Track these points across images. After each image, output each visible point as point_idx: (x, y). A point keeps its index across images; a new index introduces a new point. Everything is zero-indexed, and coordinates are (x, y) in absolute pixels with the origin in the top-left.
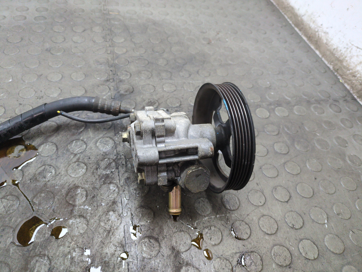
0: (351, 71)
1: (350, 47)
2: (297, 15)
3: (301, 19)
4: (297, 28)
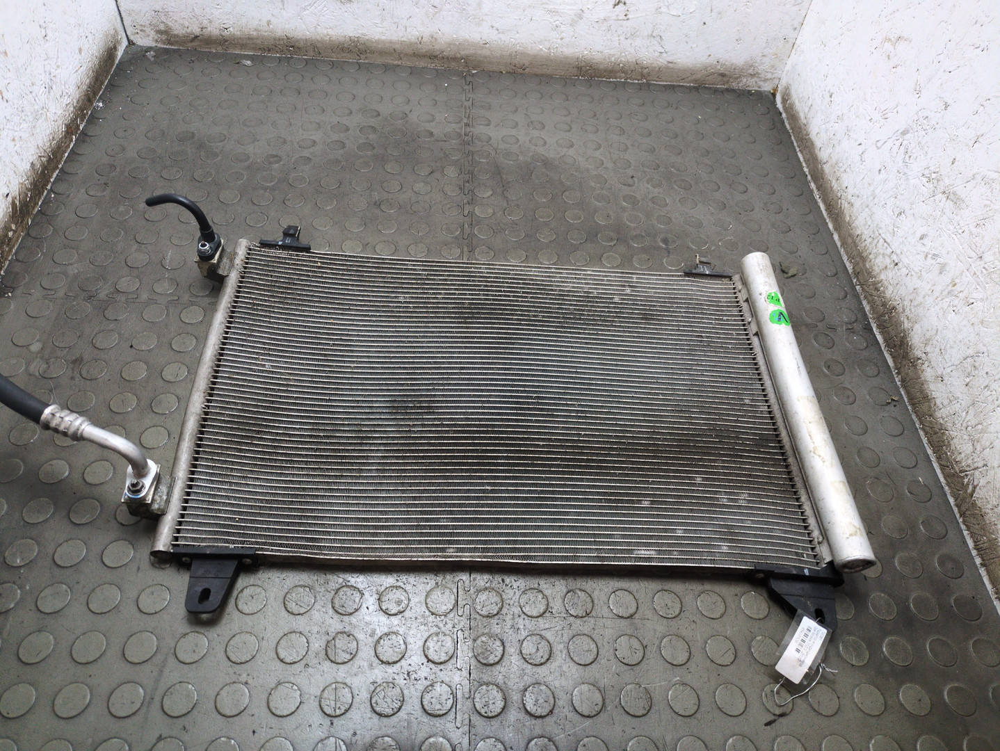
0: (873, 280)
2: (817, 159)
3: (822, 168)
4: (815, 184)
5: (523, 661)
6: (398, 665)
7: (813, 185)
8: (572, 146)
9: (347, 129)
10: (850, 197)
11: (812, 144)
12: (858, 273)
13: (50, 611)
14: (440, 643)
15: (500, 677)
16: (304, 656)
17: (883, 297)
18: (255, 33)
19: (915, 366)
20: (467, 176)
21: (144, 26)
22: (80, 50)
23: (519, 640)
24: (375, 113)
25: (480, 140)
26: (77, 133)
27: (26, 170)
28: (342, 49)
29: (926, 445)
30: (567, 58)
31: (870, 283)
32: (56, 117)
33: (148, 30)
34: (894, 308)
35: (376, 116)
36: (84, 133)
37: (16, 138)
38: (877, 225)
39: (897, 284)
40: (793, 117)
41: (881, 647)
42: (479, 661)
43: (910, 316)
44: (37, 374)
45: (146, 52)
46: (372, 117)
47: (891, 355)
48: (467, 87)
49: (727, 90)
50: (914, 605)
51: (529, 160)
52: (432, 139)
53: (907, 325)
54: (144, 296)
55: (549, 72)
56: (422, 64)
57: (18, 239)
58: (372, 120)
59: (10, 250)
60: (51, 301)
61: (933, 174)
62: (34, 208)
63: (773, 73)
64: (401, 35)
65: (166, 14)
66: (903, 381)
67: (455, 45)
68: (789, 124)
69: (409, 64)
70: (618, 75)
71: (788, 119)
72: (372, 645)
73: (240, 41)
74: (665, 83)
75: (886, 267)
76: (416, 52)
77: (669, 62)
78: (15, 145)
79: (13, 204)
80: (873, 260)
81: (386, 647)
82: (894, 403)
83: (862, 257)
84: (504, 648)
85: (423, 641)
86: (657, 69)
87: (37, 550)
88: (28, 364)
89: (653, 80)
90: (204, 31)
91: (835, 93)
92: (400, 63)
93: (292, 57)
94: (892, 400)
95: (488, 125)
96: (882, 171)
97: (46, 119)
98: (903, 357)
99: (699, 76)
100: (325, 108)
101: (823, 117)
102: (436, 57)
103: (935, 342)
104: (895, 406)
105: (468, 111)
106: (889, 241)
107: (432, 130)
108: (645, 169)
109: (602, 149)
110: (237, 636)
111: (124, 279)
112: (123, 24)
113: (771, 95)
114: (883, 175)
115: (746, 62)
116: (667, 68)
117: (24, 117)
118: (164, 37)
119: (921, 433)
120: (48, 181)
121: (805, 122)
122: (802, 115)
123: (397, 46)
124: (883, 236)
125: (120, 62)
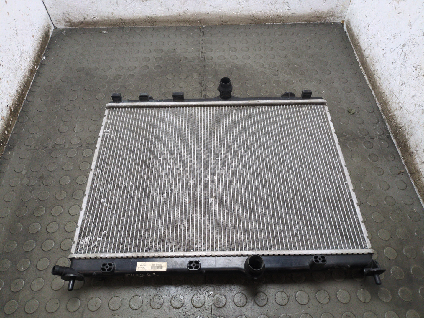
0: (391, 114)
1: (392, 94)
2: (363, 56)
3: (366, 60)
4: (363, 67)
5: (235, 305)
6: (181, 308)
7: (361, 68)
8: (249, 58)
9: (149, 60)
10: (379, 74)
11: (361, 48)
12: (384, 110)
13: (36, 290)
14: (198, 298)
15: (225, 313)
16: (141, 306)
17: (396, 123)
18: (107, 18)
19: (411, 156)
20: (203, 77)
21: (60, 20)
22: (33, 36)
23: (233, 296)
24: (161, 51)
25: (208, 59)
26: (35, 72)
27: (14, 94)
28: (145, 22)
29: (417, 193)
30: (245, 16)
31: (389, 116)
32: (25, 68)
33: (62, 21)
34: (401, 128)
35: (162, 52)
36: (38, 72)
37: (8, 81)
38: (392, 88)
39: (402, 117)
40: (352, 35)
41: (397, 293)
42: (216, 306)
43: (409, 133)
44: (25, 185)
45: (62, 31)
46: (160, 53)
47: (400, 149)
48: (201, 34)
49: (320, 24)
50: (412, 272)
51: (230, 67)
52: (187, 61)
53: (407, 137)
54: (67, 146)
55: (238, 23)
56: (181, 25)
57: (14, 123)
58: (160, 54)
59: (11, 129)
60: (29, 151)
61: (418, 66)
62: (19, 109)
63: (342, 14)
64: (170, 13)
65: (69, 14)
66: (406, 162)
67: (195, 15)
68: (350, 38)
69: (175, 25)
70: (270, 21)
71: (349, 35)
72: (170, 300)
73: (101, 22)
74: (291, 23)
75: (397, 109)
76: (178, 20)
77: (293, 14)
78: (8, 84)
79: (10, 109)
80: (390, 105)
81: (175, 301)
82: (402, 173)
83: (385, 103)
84: (226, 300)
85: (191, 297)
86: (287, 17)
87: (30, 263)
88: (22, 180)
89: (286, 22)
90: (85, 19)
91: (371, 25)
92: (171, 25)
93: (124, 27)
94: (401, 172)
95: (211, 52)
96: (394, 63)
97: (21, 70)
98: (406, 151)
99: (307, 18)
100: (139, 50)
101: (365, 36)
102: (187, 21)
103: (421, 146)
104: (402, 175)
105: (202, 45)
106: (398, 97)
107: (187, 57)
108: (283, 67)
109: (263, 59)
110: (113, 298)
111: (58, 138)
112: (51, 20)
113: (341, 25)
114: (394, 65)
115: (328, 10)
116: (292, 16)
117: (11, 71)
118: (69, 24)
119: (415, 187)
120: (25, 96)
121: (357, 37)
122: (356, 34)
123: (169, 18)
124: (395, 94)
125: (52, 37)
